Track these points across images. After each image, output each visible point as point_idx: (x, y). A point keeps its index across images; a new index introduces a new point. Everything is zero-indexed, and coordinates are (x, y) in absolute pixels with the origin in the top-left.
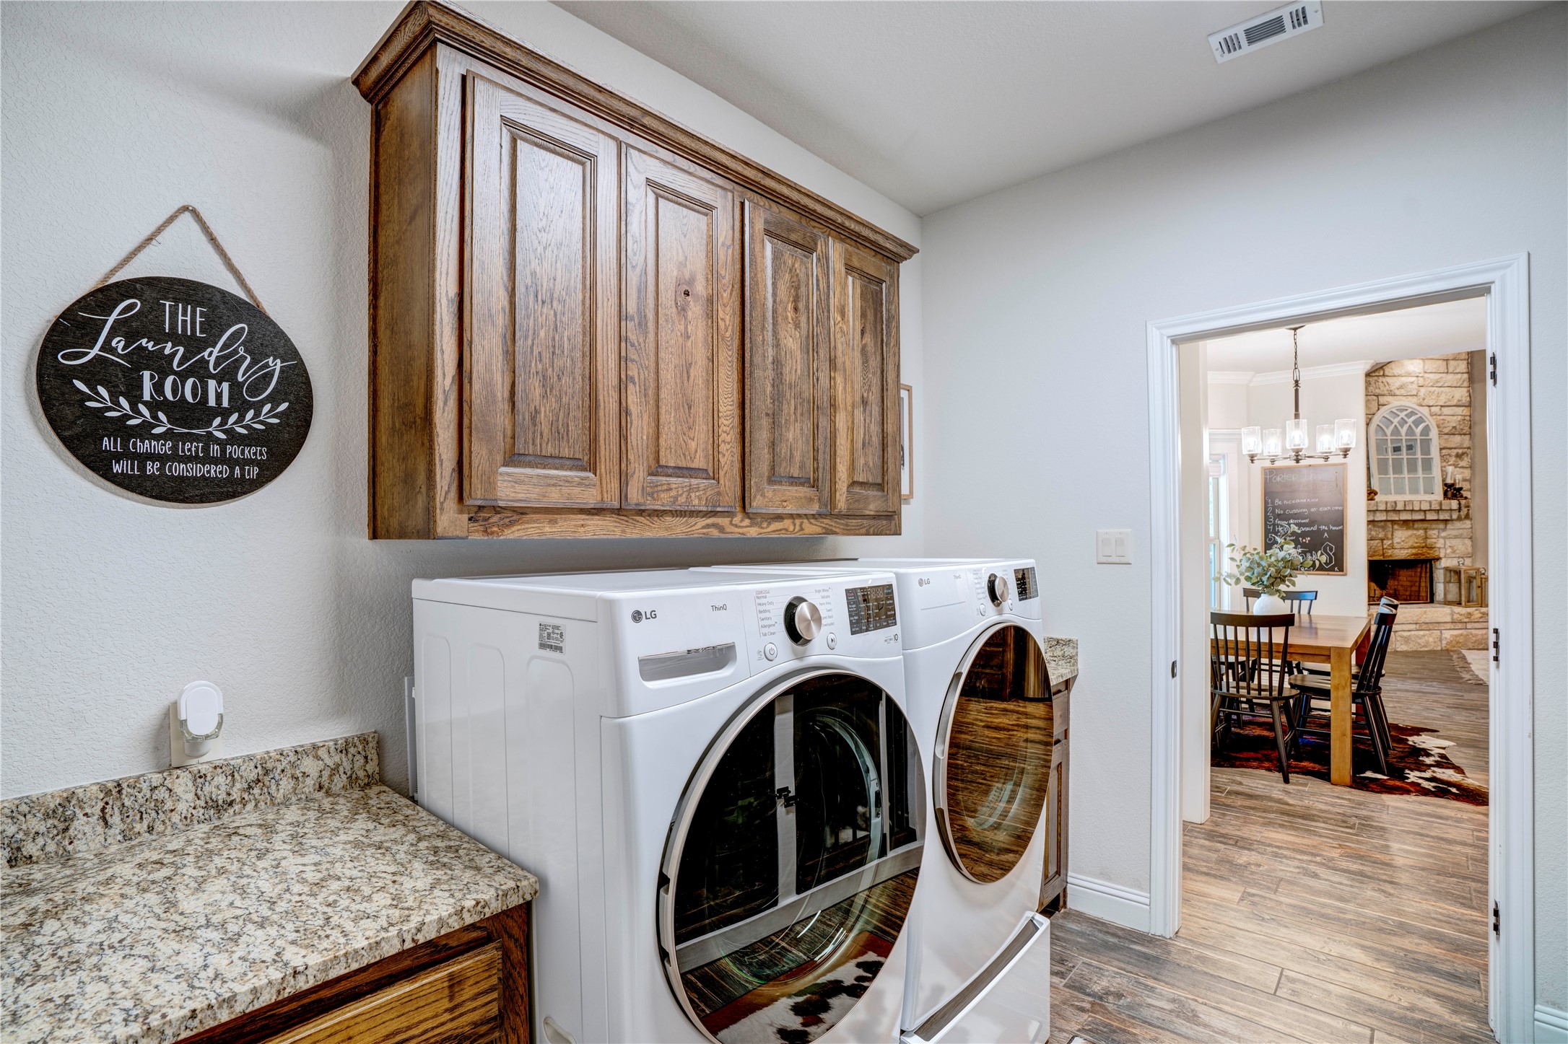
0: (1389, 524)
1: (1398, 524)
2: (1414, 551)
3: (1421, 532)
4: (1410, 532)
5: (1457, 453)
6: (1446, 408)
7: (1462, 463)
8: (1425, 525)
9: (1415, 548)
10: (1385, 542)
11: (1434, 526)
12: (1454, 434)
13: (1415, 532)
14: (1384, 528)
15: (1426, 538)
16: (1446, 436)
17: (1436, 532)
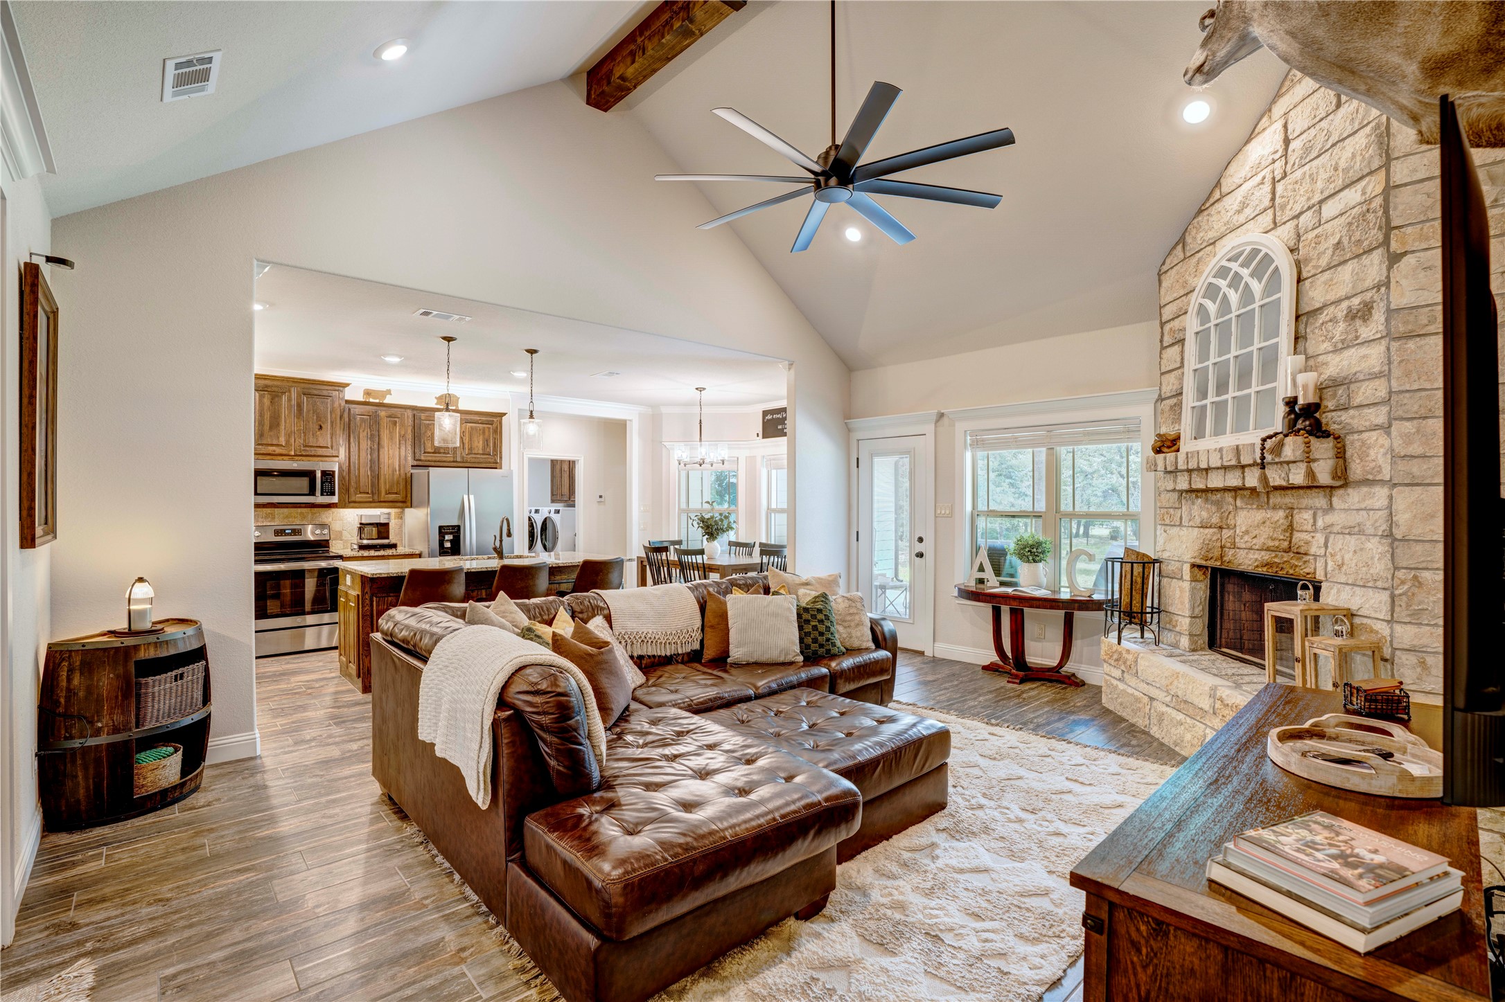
0: (1229, 497)
1: (1243, 497)
2: (1266, 556)
3: (1281, 514)
4: (1259, 515)
5: (1350, 308)
6: (1330, 202)
7: (1366, 332)
8: (1289, 499)
9: (1268, 549)
10: (1224, 531)
11: (1306, 501)
12: (1345, 262)
13: (1269, 514)
14: (1218, 504)
15: (1291, 528)
16: (1327, 275)
17: (1307, 515)
